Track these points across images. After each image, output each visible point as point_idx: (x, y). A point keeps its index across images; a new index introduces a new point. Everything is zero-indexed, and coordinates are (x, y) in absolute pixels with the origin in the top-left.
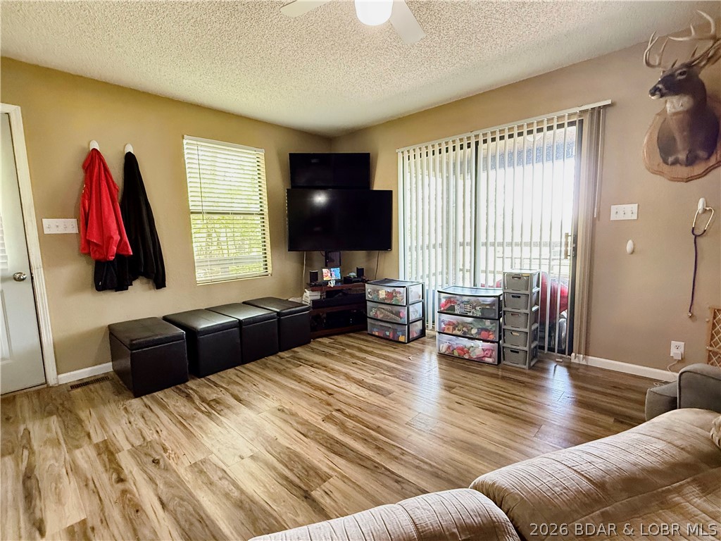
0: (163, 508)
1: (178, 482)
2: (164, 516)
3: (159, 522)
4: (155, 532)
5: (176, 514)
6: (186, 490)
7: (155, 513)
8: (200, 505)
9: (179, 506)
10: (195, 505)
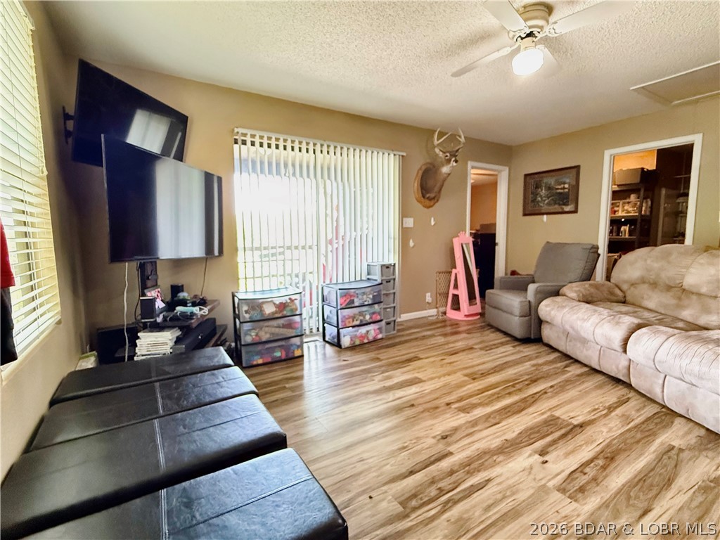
0: (650, 511)
1: (607, 506)
2: (658, 507)
3: (667, 510)
4: (681, 509)
5: (651, 499)
6: (615, 497)
7: (661, 516)
8: (626, 483)
9: (639, 498)
10: (629, 487)
